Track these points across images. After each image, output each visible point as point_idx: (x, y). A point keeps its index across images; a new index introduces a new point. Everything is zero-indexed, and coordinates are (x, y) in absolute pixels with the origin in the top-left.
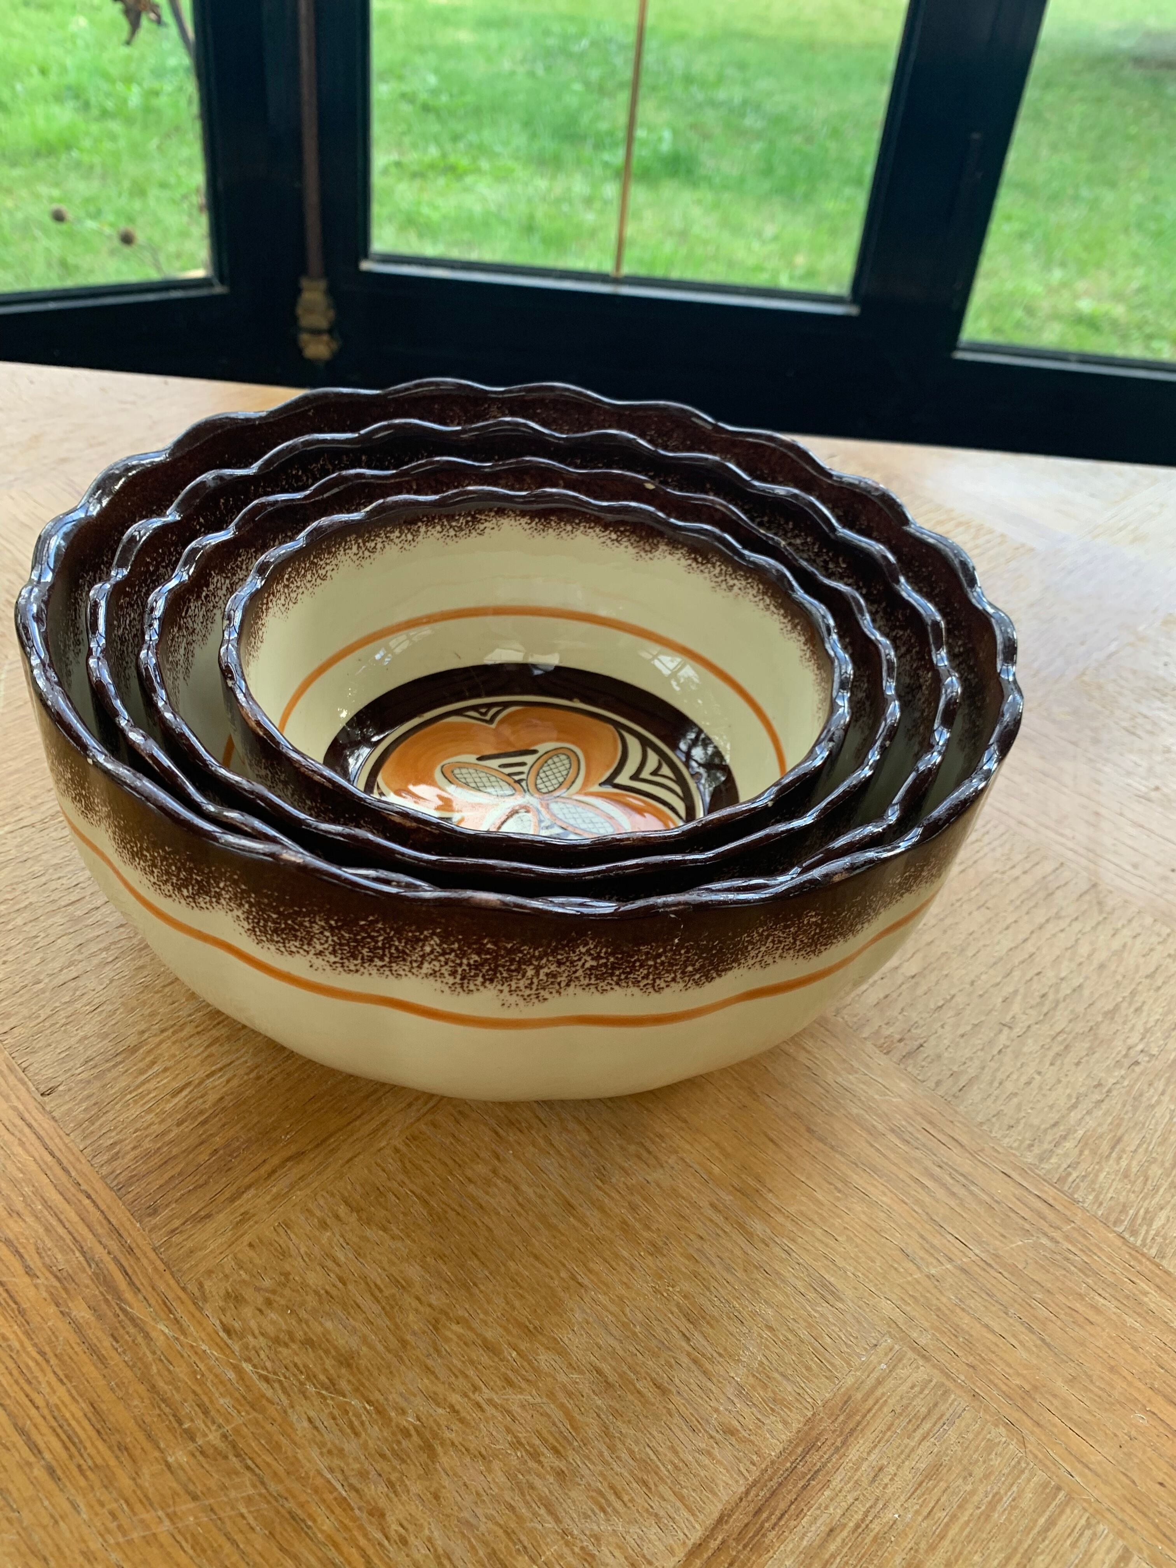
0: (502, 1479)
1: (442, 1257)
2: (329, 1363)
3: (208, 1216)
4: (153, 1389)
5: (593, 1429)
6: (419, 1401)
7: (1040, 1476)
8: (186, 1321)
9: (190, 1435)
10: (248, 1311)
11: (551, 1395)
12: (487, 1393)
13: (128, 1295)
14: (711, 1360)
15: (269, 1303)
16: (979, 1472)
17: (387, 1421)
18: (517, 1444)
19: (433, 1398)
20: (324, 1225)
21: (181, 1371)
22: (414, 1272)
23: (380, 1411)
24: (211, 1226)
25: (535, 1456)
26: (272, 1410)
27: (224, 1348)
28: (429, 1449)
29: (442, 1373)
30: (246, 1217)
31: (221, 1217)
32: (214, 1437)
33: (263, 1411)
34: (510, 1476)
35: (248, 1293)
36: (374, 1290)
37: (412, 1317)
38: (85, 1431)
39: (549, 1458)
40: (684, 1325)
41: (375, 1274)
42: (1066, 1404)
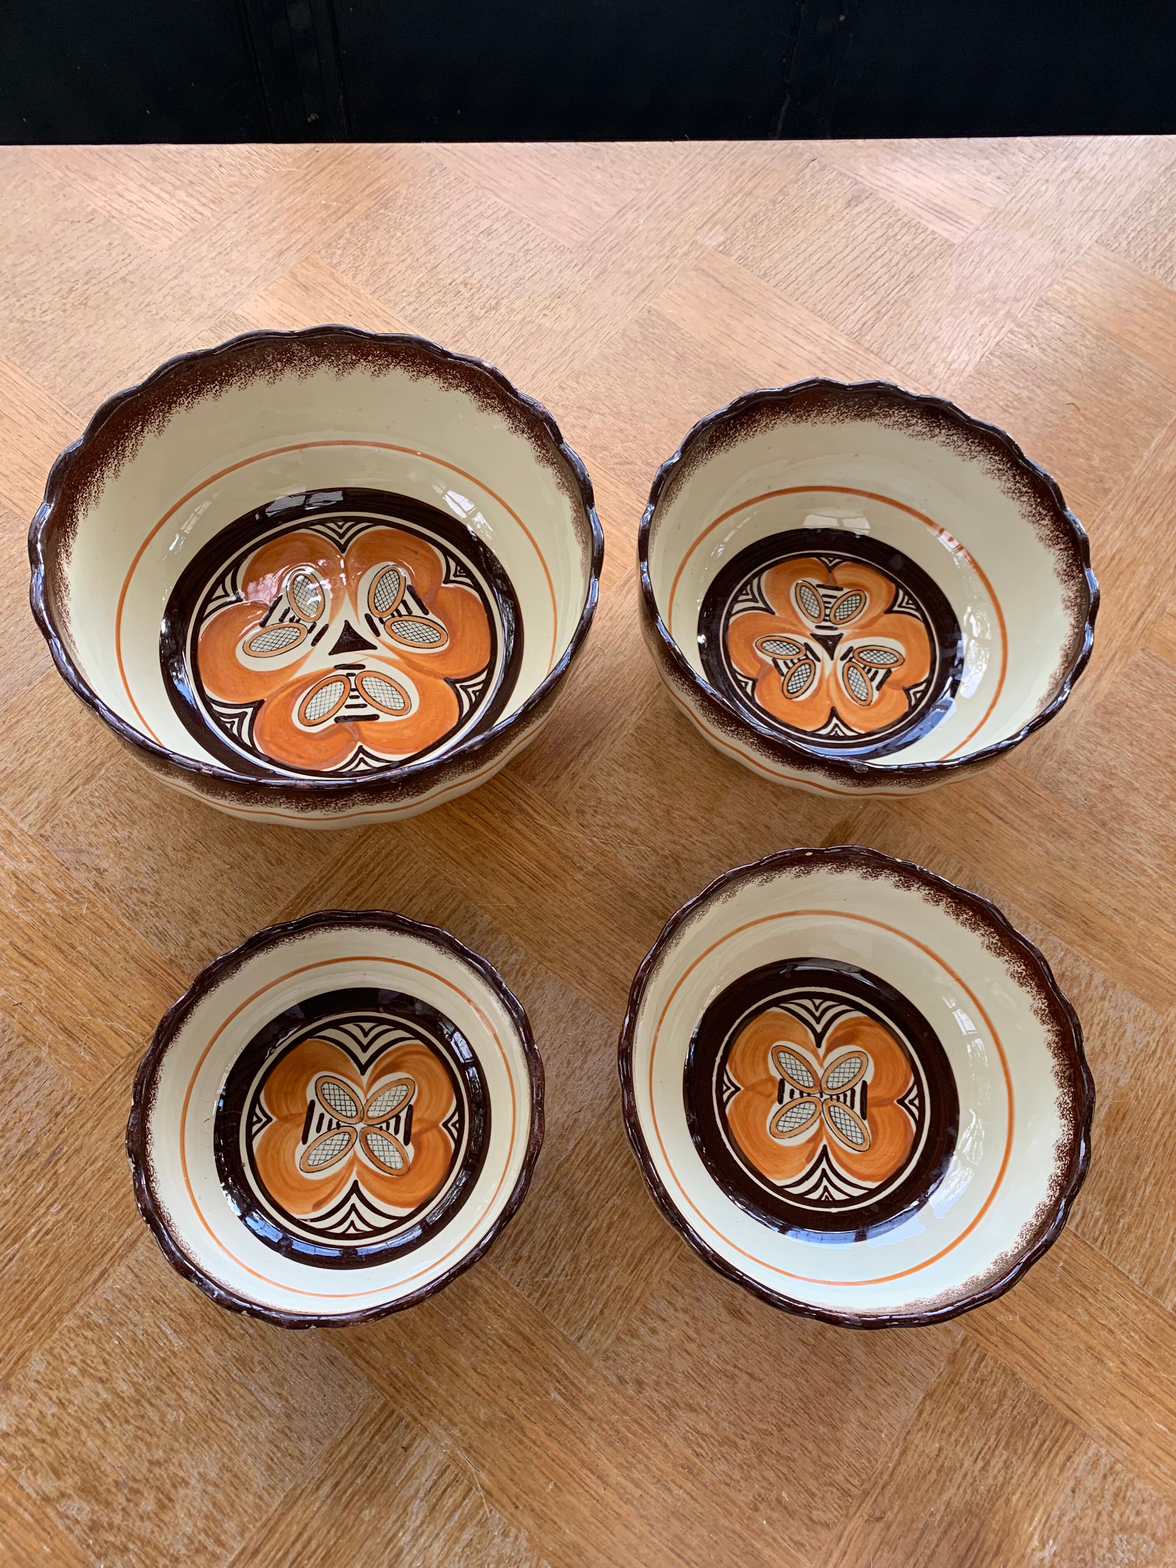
0: (708, 870)
1: (664, 782)
2: (628, 834)
3: (558, 777)
4: (559, 852)
5: (742, 847)
6: (668, 844)
7: (927, 843)
8: (564, 824)
9: (581, 869)
10: (588, 817)
11: (722, 835)
12: (696, 838)
13: (536, 816)
14: (787, 812)
15: (596, 812)
16: (901, 845)
17: (658, 854)
18: (712, 856)
19: (674, 842)
20: (609, 775)
21: (569, 844)
22: (653, 791)
23: (654, 850)
24: (561, 781)
25: (720, 860)
26: (610, 855)
27: (583, 833)
28: (676, 862)
29: (676, 832)
30: (574, 775)
31: (563, 777)
32: (590, 868)
33: (606, 856)
34: (712, 868)
35: (585, 809)
36: (638, 800)
37: (658, 811)
38: (538, 872)
39: (725, 860)
40: (775, 800)
41: (638, 794)
42: (940, 814)
